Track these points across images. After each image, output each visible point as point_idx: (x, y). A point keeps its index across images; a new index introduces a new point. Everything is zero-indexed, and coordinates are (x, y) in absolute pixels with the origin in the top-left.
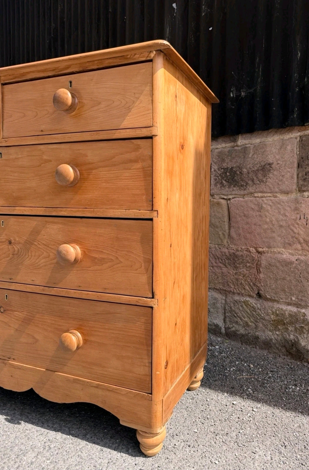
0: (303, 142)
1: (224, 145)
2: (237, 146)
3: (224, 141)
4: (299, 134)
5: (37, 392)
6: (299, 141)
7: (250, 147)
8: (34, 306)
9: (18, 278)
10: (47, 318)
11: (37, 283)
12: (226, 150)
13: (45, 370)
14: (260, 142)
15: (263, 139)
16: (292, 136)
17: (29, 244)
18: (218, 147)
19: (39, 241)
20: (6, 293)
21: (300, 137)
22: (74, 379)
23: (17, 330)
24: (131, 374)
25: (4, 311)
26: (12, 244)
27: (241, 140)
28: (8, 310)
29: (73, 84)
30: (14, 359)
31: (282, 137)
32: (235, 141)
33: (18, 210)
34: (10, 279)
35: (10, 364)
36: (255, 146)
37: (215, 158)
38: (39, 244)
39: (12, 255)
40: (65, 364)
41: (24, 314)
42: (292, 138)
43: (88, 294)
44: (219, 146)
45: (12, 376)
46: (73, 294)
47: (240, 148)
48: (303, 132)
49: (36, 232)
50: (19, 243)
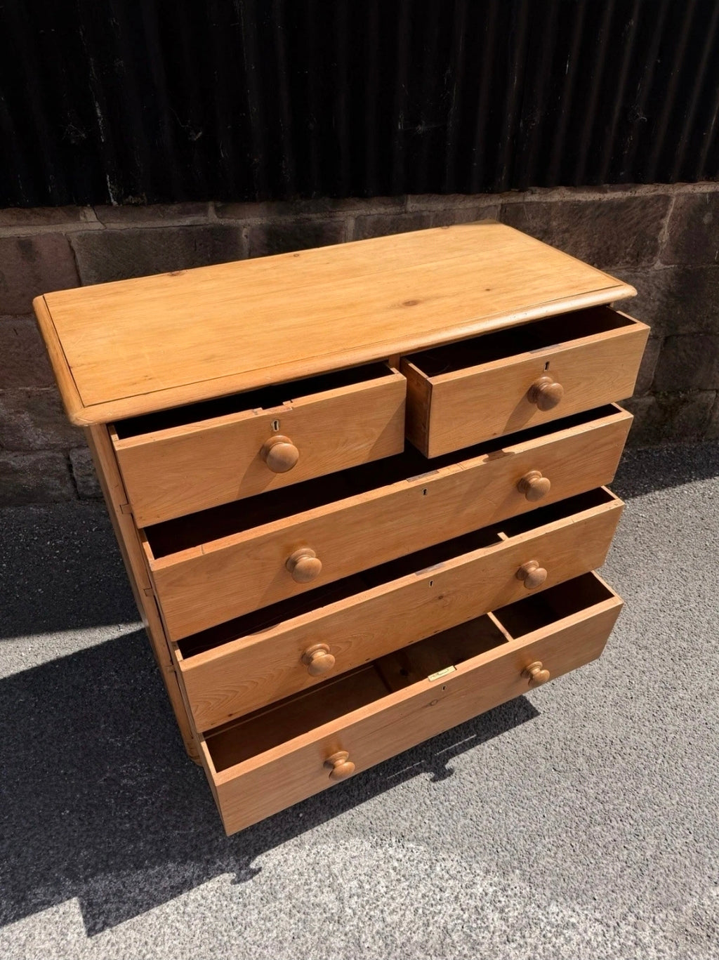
0: (507, 214)
1: (382, 210)
2: (406, 212)
3: (384, 204)
4: (501, 201)
6: (501, 211)
7: (428, 216)
12: (389, 219)
14: (445, 210)
15: (449, 205)
16: (491, 204)
18: (372, 213)
21: (502, 205)
27: (412, 202)
31: (477, 204)
32: (402, 203)
36: (437, 215)
37: (368, 233)
42: (489, 206)
44: (374, 211)
47: (411, 217)
48: (507, 199)
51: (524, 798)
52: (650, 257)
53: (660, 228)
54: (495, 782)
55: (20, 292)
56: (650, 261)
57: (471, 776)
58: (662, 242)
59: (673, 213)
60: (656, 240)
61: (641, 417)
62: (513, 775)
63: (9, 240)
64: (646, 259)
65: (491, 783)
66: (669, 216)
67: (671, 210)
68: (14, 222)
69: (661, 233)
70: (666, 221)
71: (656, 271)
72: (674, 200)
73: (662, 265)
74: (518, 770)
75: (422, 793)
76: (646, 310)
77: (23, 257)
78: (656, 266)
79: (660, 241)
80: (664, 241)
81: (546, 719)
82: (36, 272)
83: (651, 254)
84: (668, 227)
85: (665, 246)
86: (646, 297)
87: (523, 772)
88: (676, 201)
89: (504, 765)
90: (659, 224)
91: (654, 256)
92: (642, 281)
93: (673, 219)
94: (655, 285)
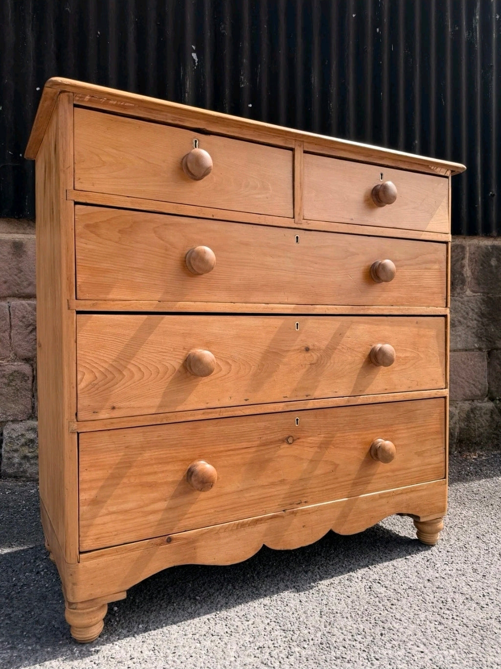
5: (336, 531)
8: (334, 424)
9: (317, 394)
10: (349, 434)
11: (341, 394)
13: (347, 499)
17: (331, 349)
19: (343, 345)
20: (296, 416)
22: (380, 495)
23: (311, 461)
24: (430, 467)
25: (293, 440)
26: (310, 352)
28: (298, 439)
29: (384, 176)
30: (306, 502)
33: (319, 309)
34: (307, 396)
35: (302, 511)
38: (343, 348)
39: (309, 366)
40: (369, 482)
41: (321, 437)
43: (394, 396)
45: (304, 526)
46: (380, 398)
49: (339, 334)
50: (319, 349)
51: (492, 664)
52: (461, 286)
53: (463, 267)
54: (450, 651)
55: (4, 279)
56: (462, 289)
57: (418, 647)
58: (467, 277)
59: (469, 257)
60: (463, 275)
61: (487, 421)
62: (470, 644)
63: (6, 242)
64: (459, 287)
65: (446, 653)
66: (467, 258)
67: (467, 255)
68: (15, 230)
69: (465, 270)
70: (466, 262)
71: (467, 296)
72: (468, 248)
73: (471, 293)
74: (474, 639)
75: (361, 663)
76: (468, 326)
77: (13, 254)
78: (467, 293)
79: (465, 276)
80: (468, 275)
81: (488, 600)
82: (20, 265)
83: (462, 284)
84: (469, 265)
85: (470, 279)
86: (466, 316)
87: (481, 641)
88: (469, 249)
89: (455, 636)
90: (461, 263)
91: (464, 285)
92: (460, 304)
93: (471, 260)
94: (470, 307)
